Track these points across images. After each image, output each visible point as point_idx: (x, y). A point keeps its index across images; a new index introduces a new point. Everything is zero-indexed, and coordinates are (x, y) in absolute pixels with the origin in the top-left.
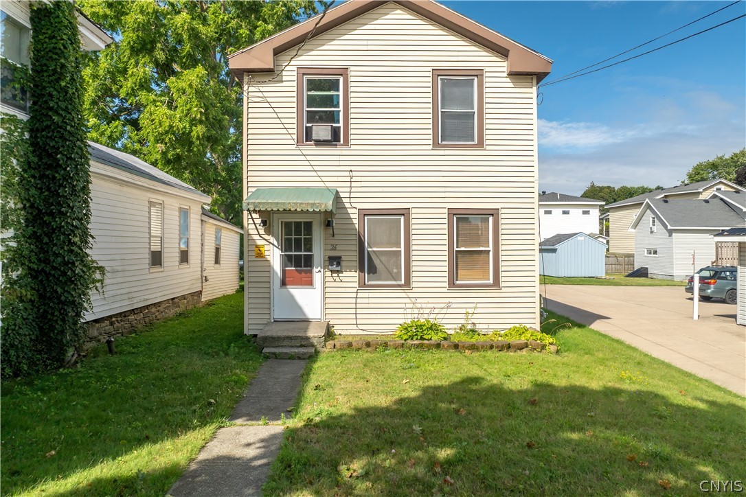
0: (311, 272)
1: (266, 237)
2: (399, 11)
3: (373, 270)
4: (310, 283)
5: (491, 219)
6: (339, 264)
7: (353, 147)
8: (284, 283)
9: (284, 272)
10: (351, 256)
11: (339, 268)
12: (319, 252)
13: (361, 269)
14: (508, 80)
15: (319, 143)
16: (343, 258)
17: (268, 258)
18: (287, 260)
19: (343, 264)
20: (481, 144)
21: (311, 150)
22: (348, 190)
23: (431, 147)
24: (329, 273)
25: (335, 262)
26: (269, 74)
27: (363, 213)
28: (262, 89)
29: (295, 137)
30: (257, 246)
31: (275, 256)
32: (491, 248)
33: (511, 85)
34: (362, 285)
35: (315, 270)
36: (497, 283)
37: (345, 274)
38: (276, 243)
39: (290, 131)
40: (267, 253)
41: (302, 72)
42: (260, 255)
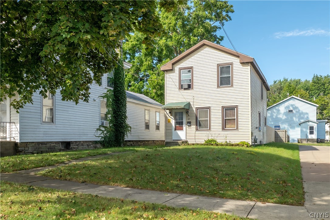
0: (183, 126)
1: (171, 117)
2: (207, 48)
3: (200, 125)
4: (182, 129)
5: (236, 109)
6: (190, 124)
7: (194, 90)
8: (175, 130)
9: (175, 126)
10: (194, 121)
12: (185, 121)
13: (197, 125)
14: (241, 65)
15: (185, 89)
16: (192, 122)
17: (171, 123)
18: (177, 123)
19: (191, 124)
20: (232, 86)
21: (183, 91)
22: (193, 102)
23: (216, 88)
24: (187, 127)
25: (189, 123)
26: (171, 70)
27: (197, 109)
28: (170, 75)
29: (178, 88)
30: (168, 119)
31: (173, 122)
32: (236, 118)
33: (242, 66)
34: (197, 130)
35: (184, 125)
36: (237, 128)
37: (192, 127)
38: (173, 118)
39: (177, 86)
40: (171, 121)
41: (180, 69)
42: (169, 122)
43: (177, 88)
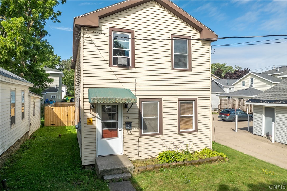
0: (117, 130)
1: (93, 113)
2: (157, 6)
3: (145, 128)
4: (116, 136)
5: (194, 102)
7: (136, 69)
8: (103, 137)
9: (103, 131)
10: (135, 122)
11: (130, 128)
12: (120, 121)
13: (141, 128)
14: (200, 42)
15: (121, 66)
16: (133, 123)
17: (95, 124)
18: (104, 125)
19: (132, 125)
20: (190, 70)
21: (117, 70)
22: (134, 89)
23: (171, 70)
24: (126, 131)
25: (128, 125)
26: (95, 28)
27: (141, 100)
28: (91, 37)
29: (108, 62)
30: (88, 118)
31: (98, 124)
32: (194, 115)
33: (201, 44)
34: (141, 135)
35: (119, 129)
36: (196, 130)
37: (133, 130)
38: (99, 117)
39: (106, 59)
40: (94, 122)
41: (112, 30)
42: (90, 123)
43: (105, 62)
